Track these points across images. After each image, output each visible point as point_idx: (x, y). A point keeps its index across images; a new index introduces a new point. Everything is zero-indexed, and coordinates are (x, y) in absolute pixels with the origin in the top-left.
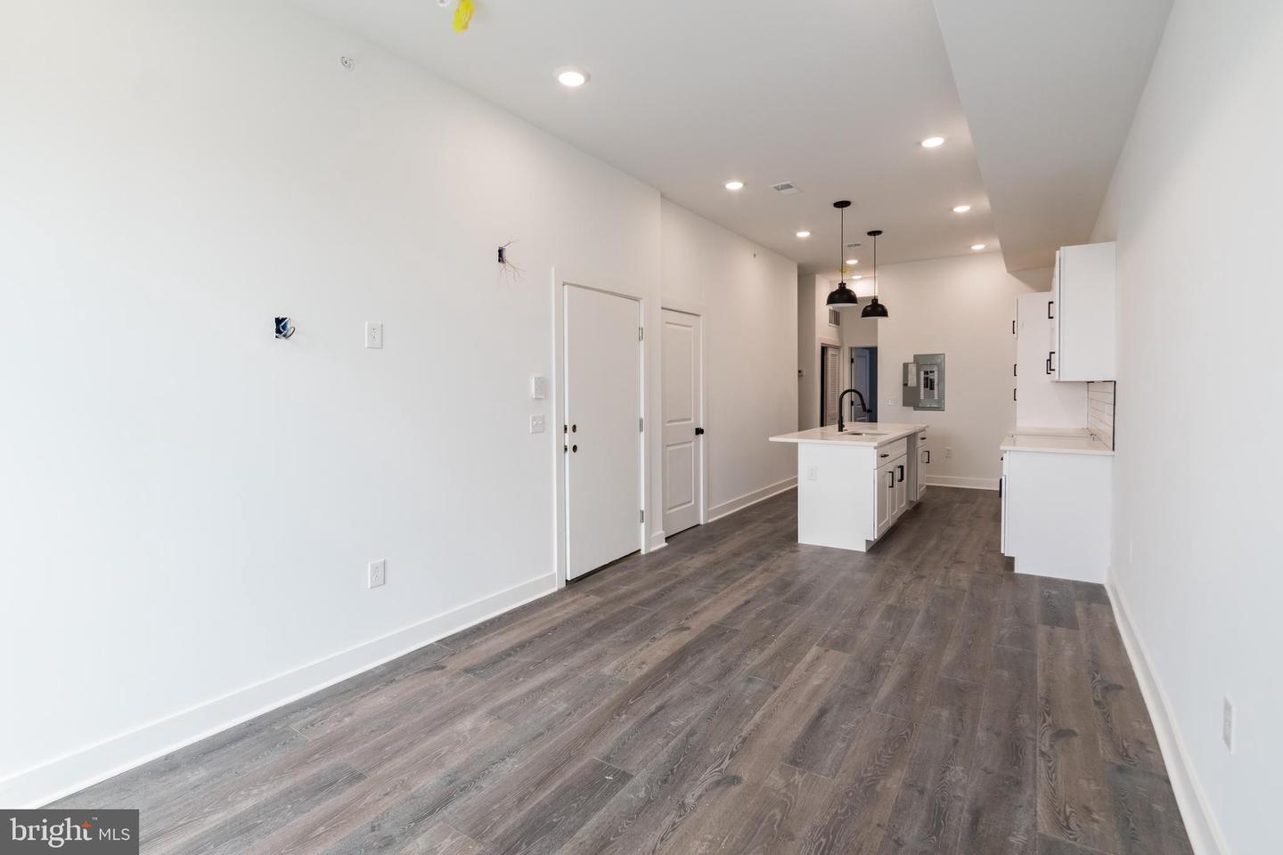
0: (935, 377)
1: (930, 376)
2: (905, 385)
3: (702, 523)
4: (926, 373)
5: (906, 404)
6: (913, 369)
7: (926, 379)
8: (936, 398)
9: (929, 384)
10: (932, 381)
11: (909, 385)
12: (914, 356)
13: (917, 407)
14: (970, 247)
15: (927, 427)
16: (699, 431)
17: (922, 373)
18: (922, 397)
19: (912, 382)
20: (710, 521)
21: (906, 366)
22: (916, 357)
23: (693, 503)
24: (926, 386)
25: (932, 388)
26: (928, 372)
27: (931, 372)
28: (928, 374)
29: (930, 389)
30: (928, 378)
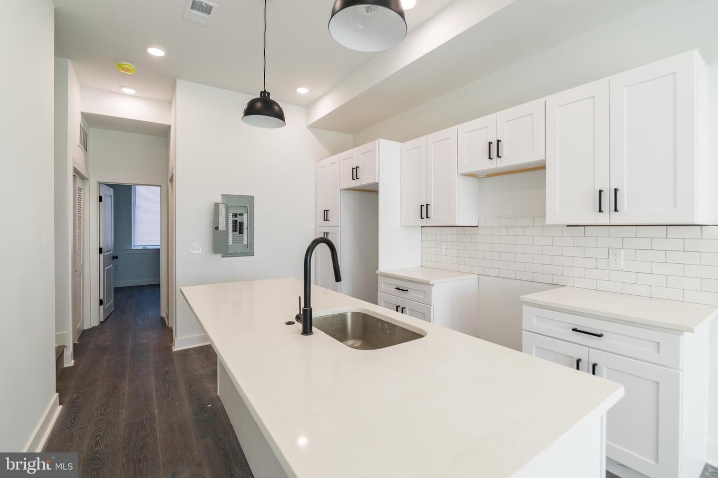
0: (244, 219)
1: (239, 219)
2: (216, 228)
4: (235, 215)
5: (214, 250)
6: (221, 211)
7: (235, 222)
8: (245, 242)
9: (238, 227)
10: (241, 224)
11: (220, 229)
12: (223, 196)
13: (226, 254)
17: (230, 215)
18: (230, 242)
19: (222, 227)
21: (216, 207)
24: (235, 230)
25: (241, 232)
26: (236, 214)
27: (240, 215)
28: (236, 217)
29: (240, 233)
30: (236, 221)
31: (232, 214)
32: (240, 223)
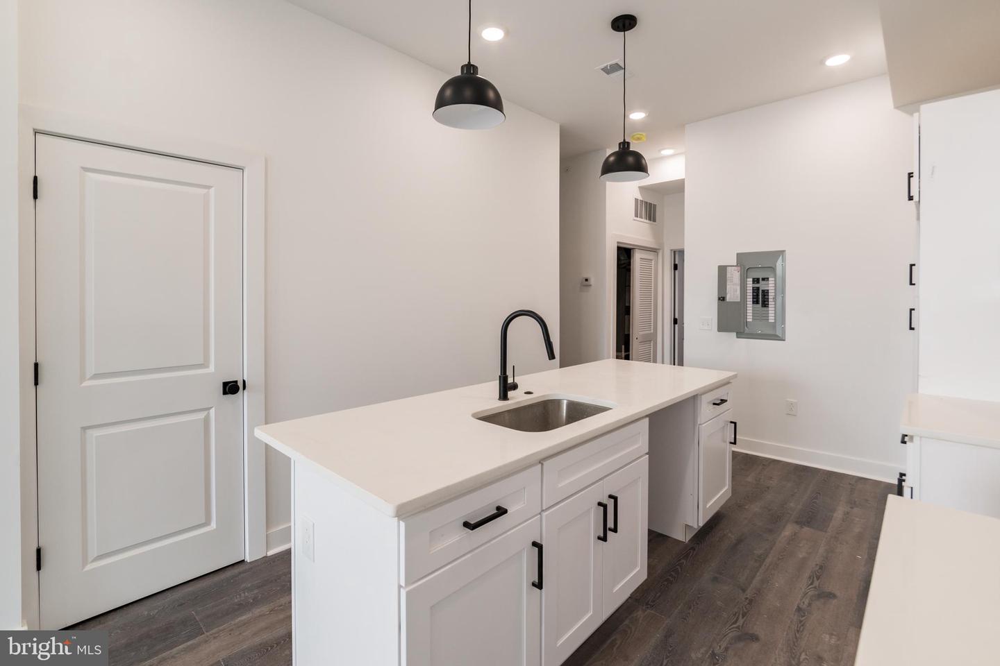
0: (770, 286)
1: (762, 286)
2: (722, 299)
3: (248, 559)
4: (756, 281)
5: (723, 327)
6: (734, 276)
7: (756, 291)
8: (771, 320)
9: (761, 298)
10: (766, 293)
11: (728, 299)
12: (738, 254)
13: (742, 335)
14: (822, 62)
15: (735, 376)
16: (231, 388)
17: (750, 281)
18: (750, 319)
19: (733, 294)
20: (270, 553)
21: (722, 270)
22: (741, 257)
23: (213, 525)
24: (756, 301)
25: (765, 304)
26: (758, 279)
27: (763, 279)
28: (758, 282)
29: (762, 306)
30: (758, 288)
31: (751, 280)
32: (763, 291)
